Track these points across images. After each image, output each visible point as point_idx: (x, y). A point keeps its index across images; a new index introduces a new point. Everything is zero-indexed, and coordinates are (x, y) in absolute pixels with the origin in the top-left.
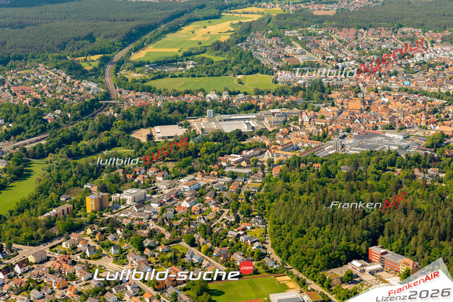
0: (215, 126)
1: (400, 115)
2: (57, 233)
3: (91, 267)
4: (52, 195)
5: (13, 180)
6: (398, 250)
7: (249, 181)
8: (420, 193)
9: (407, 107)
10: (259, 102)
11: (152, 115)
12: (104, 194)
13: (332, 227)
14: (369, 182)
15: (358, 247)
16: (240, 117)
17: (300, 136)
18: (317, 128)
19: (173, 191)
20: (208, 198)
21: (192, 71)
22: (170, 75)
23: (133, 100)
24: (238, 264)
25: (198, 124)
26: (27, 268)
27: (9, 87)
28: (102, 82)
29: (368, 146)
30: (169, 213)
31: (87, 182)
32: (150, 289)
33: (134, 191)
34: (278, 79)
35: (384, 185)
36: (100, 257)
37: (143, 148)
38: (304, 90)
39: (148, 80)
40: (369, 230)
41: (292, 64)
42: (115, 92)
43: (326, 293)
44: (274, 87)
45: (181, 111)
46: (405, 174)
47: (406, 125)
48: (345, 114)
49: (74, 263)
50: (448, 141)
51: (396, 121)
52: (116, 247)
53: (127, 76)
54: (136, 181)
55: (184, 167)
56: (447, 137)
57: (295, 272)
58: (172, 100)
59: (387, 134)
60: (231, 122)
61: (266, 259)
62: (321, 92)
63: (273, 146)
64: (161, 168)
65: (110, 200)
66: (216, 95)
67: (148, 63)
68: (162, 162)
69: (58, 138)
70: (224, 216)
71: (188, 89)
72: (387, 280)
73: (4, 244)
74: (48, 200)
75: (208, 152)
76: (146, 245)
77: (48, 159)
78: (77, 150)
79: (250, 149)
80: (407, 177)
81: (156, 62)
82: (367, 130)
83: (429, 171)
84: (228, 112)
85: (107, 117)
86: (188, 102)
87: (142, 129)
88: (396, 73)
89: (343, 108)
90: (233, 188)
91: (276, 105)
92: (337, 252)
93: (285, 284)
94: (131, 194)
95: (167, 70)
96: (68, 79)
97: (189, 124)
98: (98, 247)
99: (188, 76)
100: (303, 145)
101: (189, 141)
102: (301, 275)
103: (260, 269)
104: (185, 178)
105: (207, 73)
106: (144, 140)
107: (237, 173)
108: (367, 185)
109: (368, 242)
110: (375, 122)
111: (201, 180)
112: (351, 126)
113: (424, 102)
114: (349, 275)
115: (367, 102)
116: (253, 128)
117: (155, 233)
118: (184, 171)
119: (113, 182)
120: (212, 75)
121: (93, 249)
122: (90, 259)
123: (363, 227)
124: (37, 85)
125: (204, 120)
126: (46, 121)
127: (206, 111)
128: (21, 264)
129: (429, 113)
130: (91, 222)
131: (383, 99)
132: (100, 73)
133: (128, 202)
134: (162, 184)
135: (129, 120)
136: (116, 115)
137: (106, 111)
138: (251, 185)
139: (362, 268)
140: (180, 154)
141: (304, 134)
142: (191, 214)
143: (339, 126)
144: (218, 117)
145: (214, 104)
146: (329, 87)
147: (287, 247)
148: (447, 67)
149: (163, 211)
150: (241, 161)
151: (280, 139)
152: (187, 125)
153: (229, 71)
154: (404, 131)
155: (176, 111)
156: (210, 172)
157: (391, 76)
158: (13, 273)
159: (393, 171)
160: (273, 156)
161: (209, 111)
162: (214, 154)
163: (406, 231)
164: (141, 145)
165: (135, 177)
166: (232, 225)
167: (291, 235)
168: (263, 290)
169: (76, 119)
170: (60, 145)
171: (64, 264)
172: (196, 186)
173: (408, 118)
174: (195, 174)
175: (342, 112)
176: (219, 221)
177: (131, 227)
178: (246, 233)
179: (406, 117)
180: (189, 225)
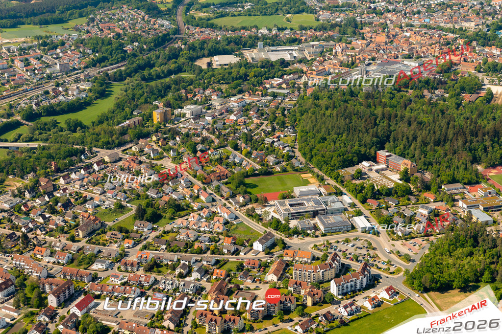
0: (264, 56)
1: (418, 46)
2: (129, 139)
3: (153, 165)
4: (127, 110)
5: (97, 98)
6: (400, 153)
7: (287, 100)
8: (425, 109)
9: (426, 40)
10: (302, 36)
11: (212, 47)
12: (168, 109)
13: (348, 134)
14: (383, 100)
15: (368, 151)
16: (285, 48)
17: (333, 64)
18: (347, 57)
19: (224, 107)
20: (252, 112)
21: (249, 11)
22: (230, 15)
23: (197, 35)
24: (271, 164)
25: (250, 55)
26: (103, 166)
27: (98, 24)
28: (174, 20)
29: (388, 72)
30: (220, 124)
31: (156, 99)
32: (200, 183)
33: (192, 107)
34: (320, 17)
35: (396, 102)
36: (161, 158)
37: (203, 73)
38: (340, 26)
39: (212, 19)
40: (377, 137)
41: (332, 5)
42: (184, 28)
43: (338, 186)
44: (316, 24)
45: (237, 44)
46: (416, 94)
47: (422, 55)
48: (372, 45)
49: (141, 162)
50: (456, 68)
51: (414, 51)
52: (174, 150)
53: (195, 16)
54: (195, 99)
55: (235, 88)
56: (456, 64)
57: (316, 170)
58: (230, 34)
59: (405, 62)
60: (277, 52)
61: (293, 160)
62: (355, 28)
63: (309, 72)
64: (216, 89)
65: (173, 114)
66: (266, 31)
67: (214, 4)
68: (217, 84)
69: (135, 65)
70: (263, 127)
71: (244, 25)
72: (389, 177)
73: (86, 148)
74: (123, 114)
75: (255, 76)
76: (199, 149)
77: (126, 82)
78: (150, 74)
79: (290, 74)
80: (417, 96)
81: (220, 4)
82: (389, 59)
83: (436, 92)
84: (275, 44)
85: (175, 49)
86: (243, 36)
87: (204, 58)
88: (419, 12)
89: (371, 41)
90: (273, 105)
91: (316, 38)
92: (350, 155)
93: (307, 180)
94: (190, 109)
95: (229, 10)
96: (146, 17)
97: (242, 54)
98: (160, 150)
99: (245, 16)
100: (334, 71)
101: (241, 67)
102: (320, 173)
103: (289, 168)
104: (236, 97)
105: (262, 13)
106: (204, 67)
107: (277, 93)
108: (381, 102)
109: (377, 147)
110: (396, 52)
111: (248, 98)
112: (376, 56)
113: (440, 36)
114: (358, 173)
115: (391, 36)
116: (295, 57)
117: (207, 139)
118: (235, 91)
119: (176, 100)
120: (265, 14)
121: (156, 152)
122: (153, 159)
123: (373, 135)
124: (120, 23)
125: (255, 51)
126: (126, 51)
127: (257, 43)
128: (98, 163)
129: (443, 45)
130: (157, 131)
131: (405, 34)
132: (173, 13)
133: (188, 116)
134: (216, 101)
135: (194, 50)
136: (183, 47)
137: (175, 44)
138: (288, 103)
139: (370, 167)
140: (233, 78)
141: (336, 62)
142: (237, 125)
143: (365, 55)
144: (267, 48)
145: (264, 37)
146: (362, 23)
147: (311, 151)
148: (463, 7)
149: (214, 123)
150: (281, 84)
151: (316, 66)
152: (241, 55)
153: (280, 11)
154: (420, 59)
155: (232, 44)
156: (256, 92)
157: (414, 14)
158: (92, 170)
159: (406, 92)
160: (308, 80)
161: (260, 44)
162: (260, 78)
163: (408, 138)
164: (201, 70)
165: (195, 96)
166: (269, 133)
167: (315, 142)
168: (289, 184)
169: (150, 50)
170: (136, 71)
171: (132, 163)
172: (243, 103)
173: (424, 49)
174: (243, 94)
175: (369, 44)
176: (259, 131)
177: (187, 135)
178: (279, 140)
179: (423, 48)
180: (235, 133)
